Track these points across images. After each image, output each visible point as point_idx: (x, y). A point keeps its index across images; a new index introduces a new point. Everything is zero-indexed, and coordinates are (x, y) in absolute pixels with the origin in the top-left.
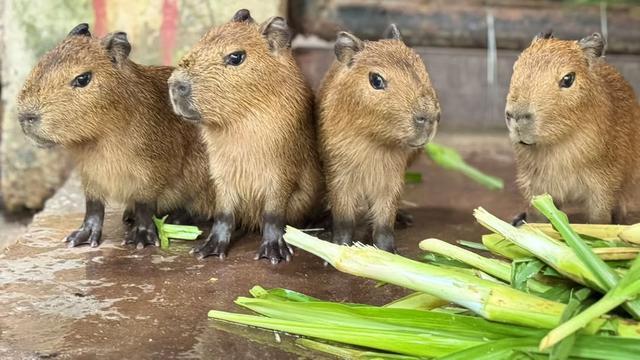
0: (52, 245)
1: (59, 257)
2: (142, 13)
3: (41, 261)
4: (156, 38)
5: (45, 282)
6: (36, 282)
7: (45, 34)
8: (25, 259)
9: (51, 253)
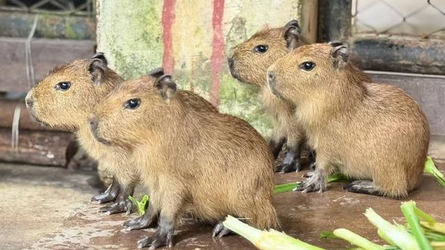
0: (98, 219)
1: (98, 228)
2: (198, 46)
3: (85, 230)
4: (208, 64)
5: (82, 245)
6: (76, 244)
7: (129, 60)
8: (76, 227)
9: (94, 225)
